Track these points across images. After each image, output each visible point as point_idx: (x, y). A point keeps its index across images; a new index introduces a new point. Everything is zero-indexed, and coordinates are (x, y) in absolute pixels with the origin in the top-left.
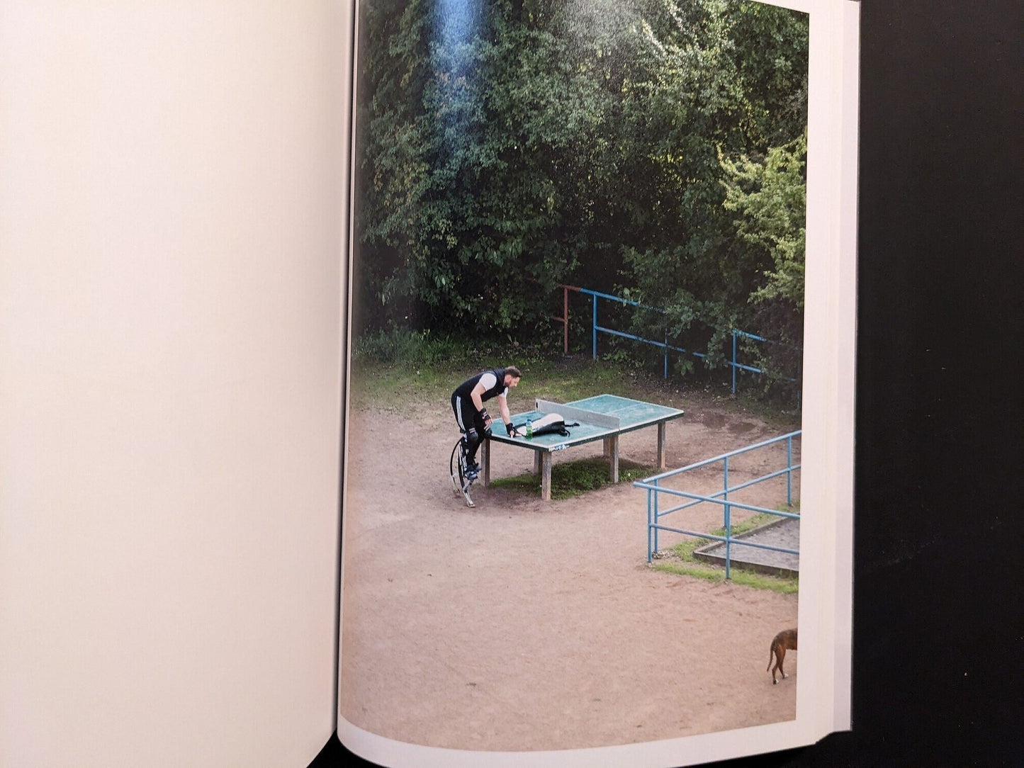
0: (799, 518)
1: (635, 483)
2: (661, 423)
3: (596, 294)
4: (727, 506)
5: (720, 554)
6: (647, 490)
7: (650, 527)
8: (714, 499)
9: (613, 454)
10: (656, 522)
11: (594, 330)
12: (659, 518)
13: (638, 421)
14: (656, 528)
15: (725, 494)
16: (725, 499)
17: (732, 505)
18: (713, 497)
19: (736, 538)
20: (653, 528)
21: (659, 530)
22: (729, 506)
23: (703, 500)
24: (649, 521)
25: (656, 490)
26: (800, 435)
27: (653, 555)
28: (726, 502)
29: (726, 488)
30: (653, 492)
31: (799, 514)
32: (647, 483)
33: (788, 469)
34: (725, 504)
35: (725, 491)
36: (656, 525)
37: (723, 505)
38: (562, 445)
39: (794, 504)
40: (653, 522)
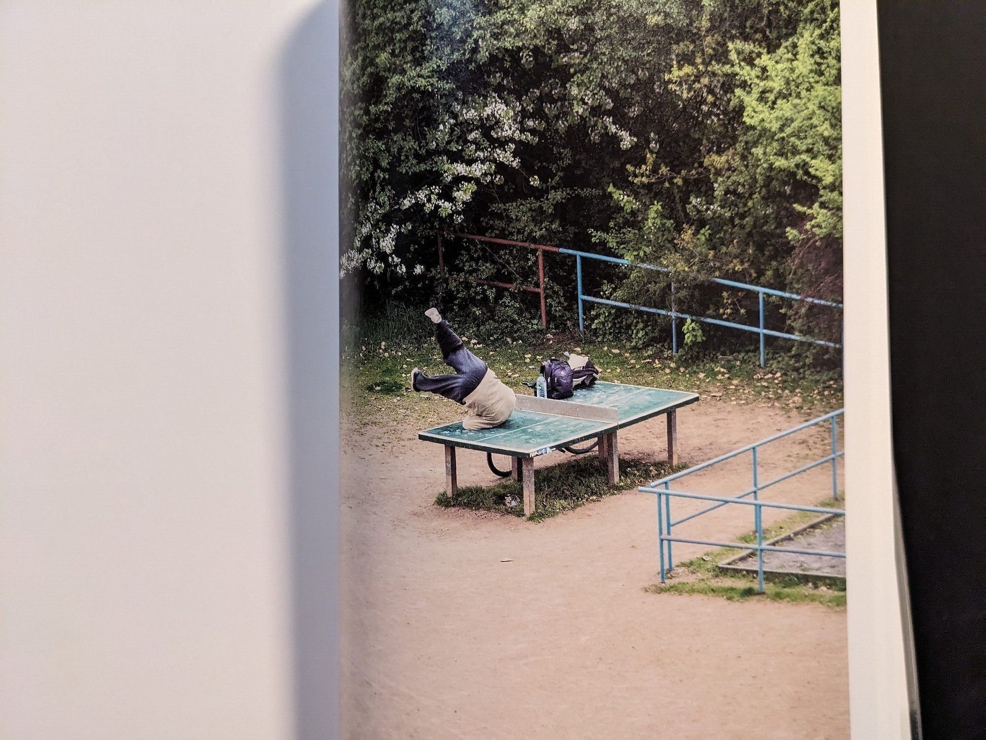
0: (844, 515)
1: (640, 488)
2: (670, 413)
3: (579, 254)
4: (758, 508)
5: (752, 565)
6: (656, 496)
7: (662, 540)
8: (740, 500)
9: (611, 454)
10: (669, 533)
11: (579, 299)
12: (671, 528)
13: (642, 410)
14: (669, 541)
15: (755, 492)
16: (756, 498)
17: (764, 505)
18: (739, 498)
19: (770, 545)
20: (666, 542)
21: (672, 543)
22: (760, 506)
23: (726, 502)
24: (661, 533)
25: (667, 495)
26: (842, 414)
27: (666, 573)
28: (756, 502)
29: (755, 485)
30: (663, 498)
31: (844, 510)
32: (654, 487)
33: (833, 456)
34: (756, 505)
35: (754, 489)
36: (669, 537)
37: (753, 507)
38: (546, 448)
39: (838, 499)
40: (665, 535)
